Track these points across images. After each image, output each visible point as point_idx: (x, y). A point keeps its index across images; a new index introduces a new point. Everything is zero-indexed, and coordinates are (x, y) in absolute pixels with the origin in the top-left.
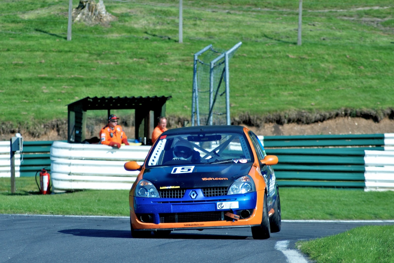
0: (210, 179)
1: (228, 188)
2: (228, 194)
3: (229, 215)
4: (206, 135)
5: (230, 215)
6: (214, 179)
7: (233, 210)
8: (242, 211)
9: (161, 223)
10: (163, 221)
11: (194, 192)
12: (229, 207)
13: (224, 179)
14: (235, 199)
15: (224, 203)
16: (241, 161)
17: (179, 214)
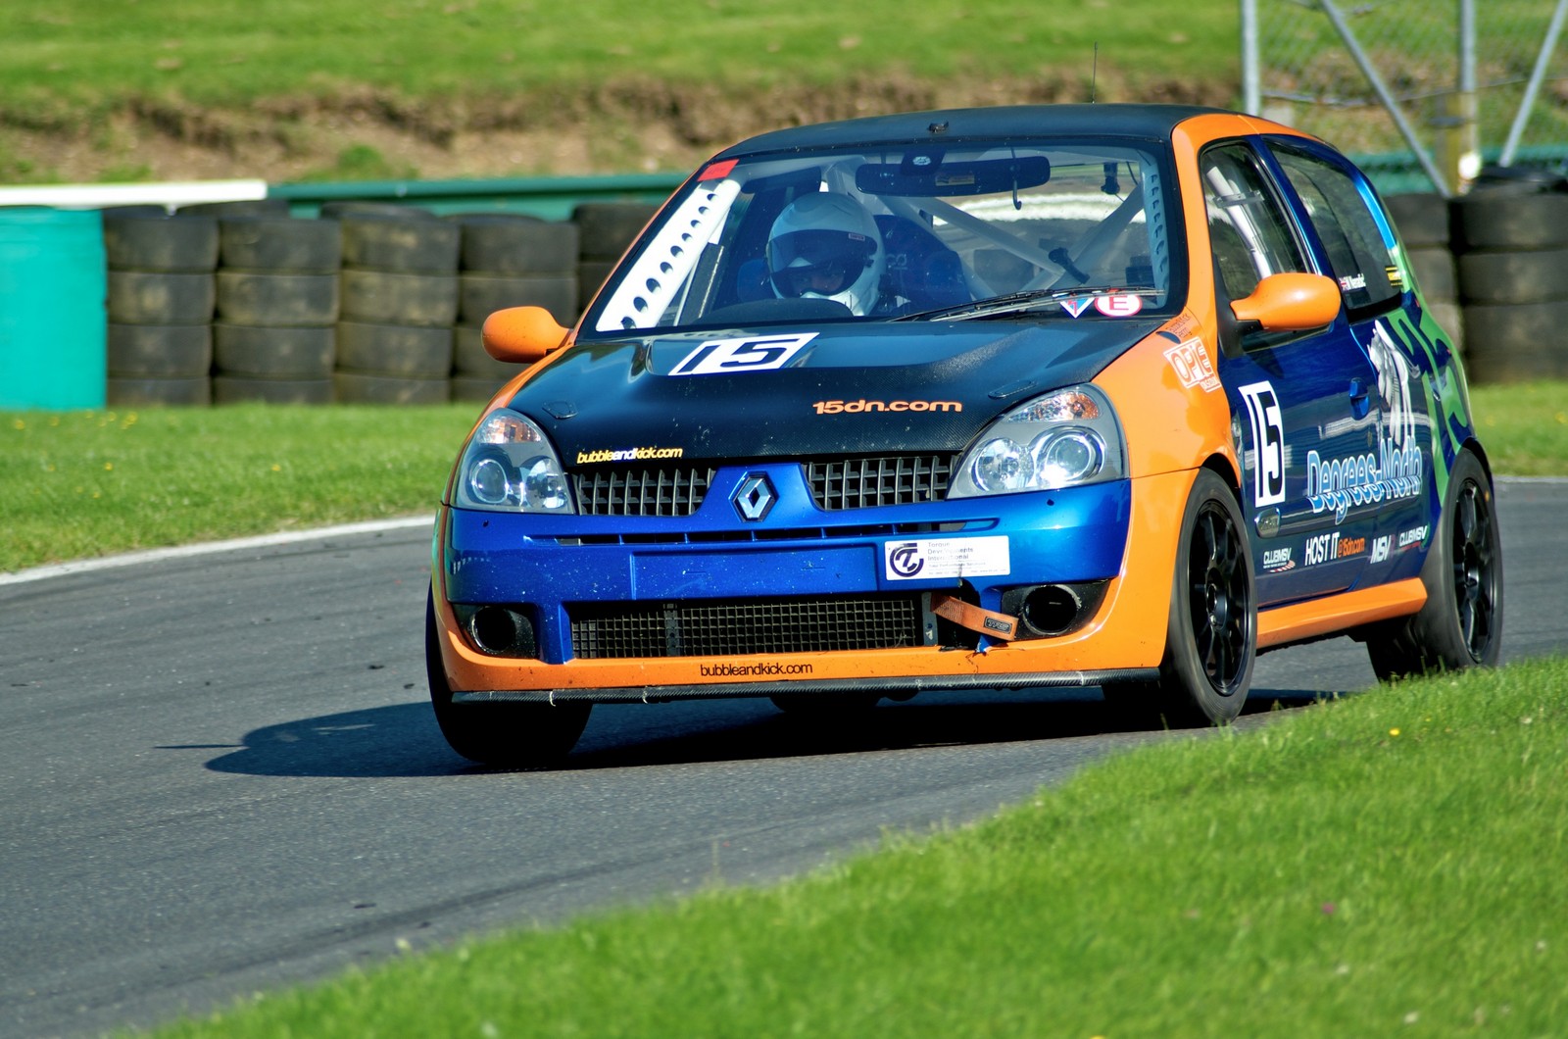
0: (863, 406)
1: (955, 459)
2: (955, 492)
3: (957, 611)
4: (950, 159)
5: (963, 615)
6: (881, 407)
7: (979, 588)
8: (1032, 589)
9: (580, 657)
10: (592, 647)
11: (759, 483)
12: (957, 569)
13: (939, 407)
14: (991, 523)
15: (925, 546)
16: (1103, 304)
17: (683, 604)
